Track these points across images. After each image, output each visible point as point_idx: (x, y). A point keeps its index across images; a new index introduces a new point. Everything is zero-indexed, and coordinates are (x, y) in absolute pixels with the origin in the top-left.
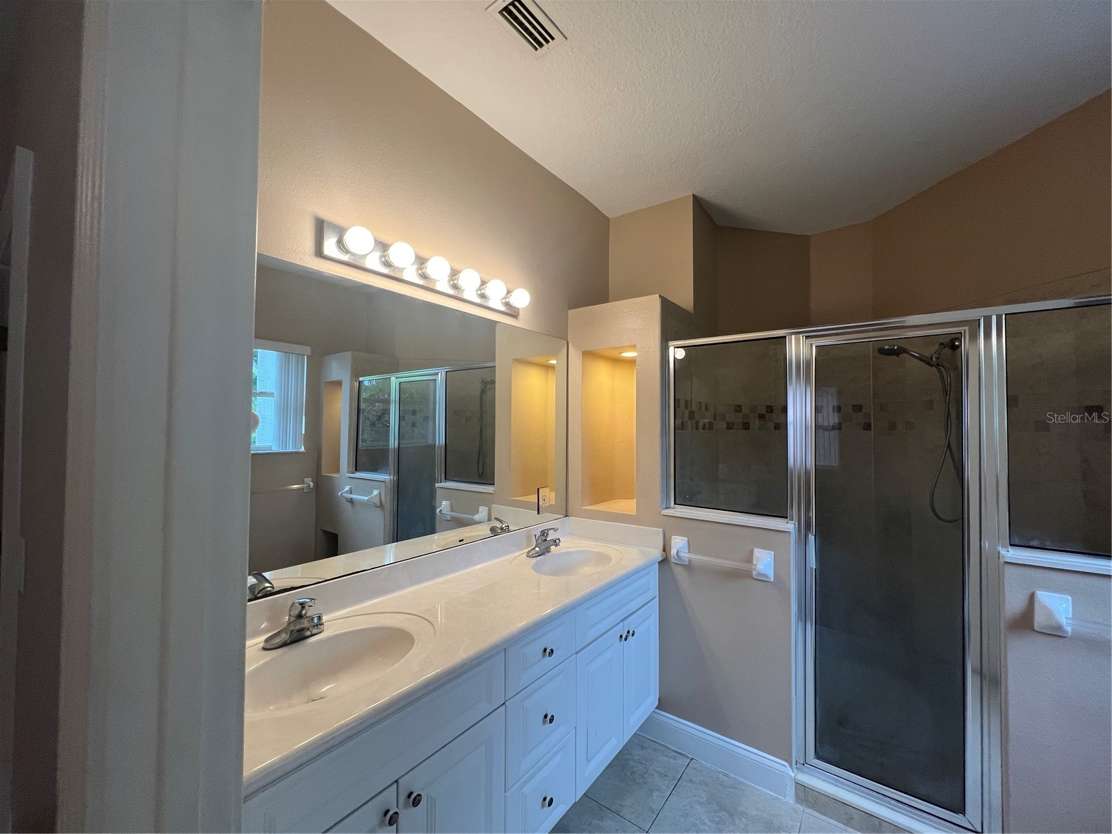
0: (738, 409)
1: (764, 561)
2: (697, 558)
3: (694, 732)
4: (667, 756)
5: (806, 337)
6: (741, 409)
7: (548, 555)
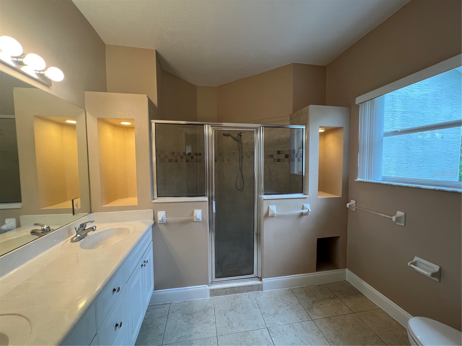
0: (173, 153)
1: (198, 214)
2: (171, 219)
3: (173, 292)
4: (160, 308)
5: (211, 126)
6: (174, 154)
7: (86, 237)
